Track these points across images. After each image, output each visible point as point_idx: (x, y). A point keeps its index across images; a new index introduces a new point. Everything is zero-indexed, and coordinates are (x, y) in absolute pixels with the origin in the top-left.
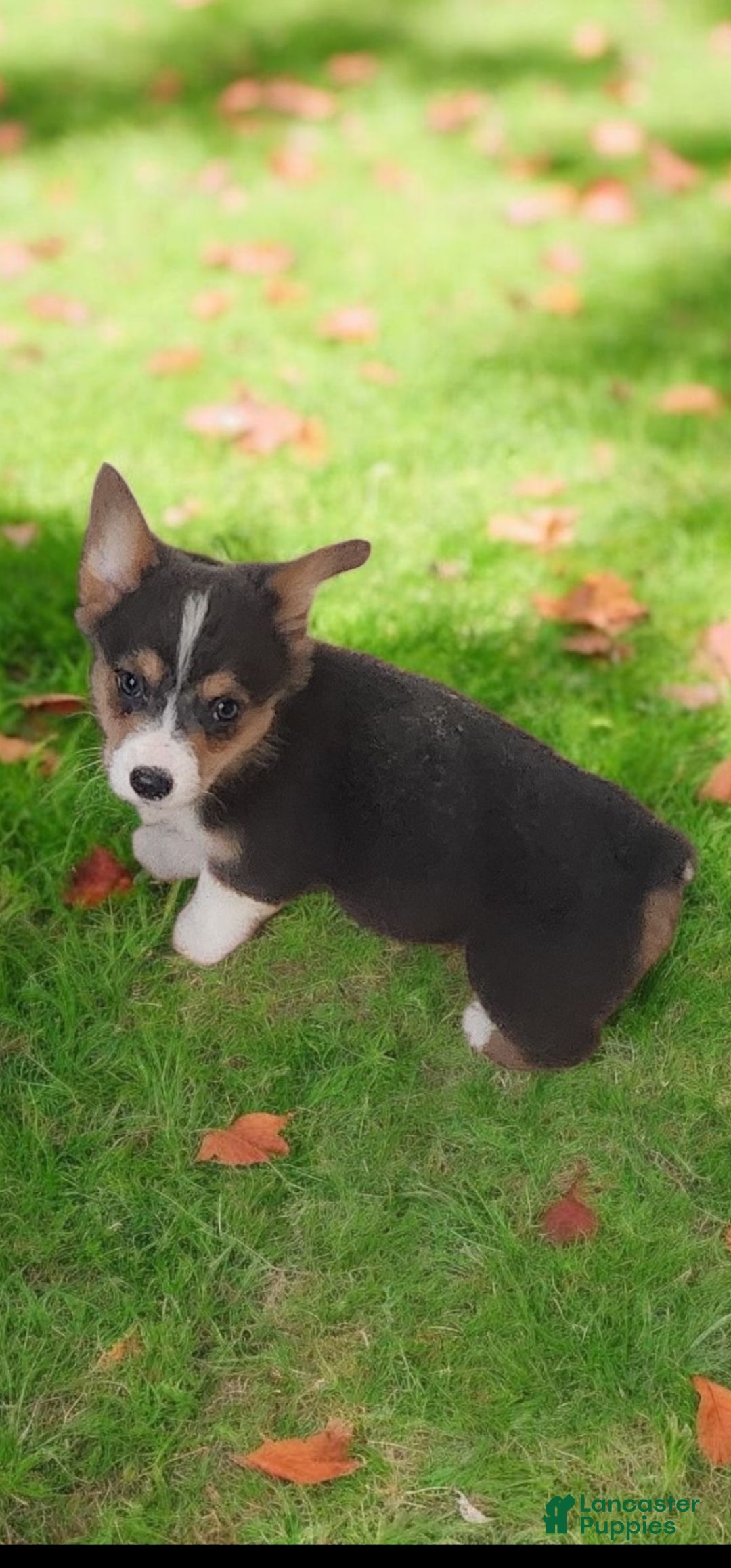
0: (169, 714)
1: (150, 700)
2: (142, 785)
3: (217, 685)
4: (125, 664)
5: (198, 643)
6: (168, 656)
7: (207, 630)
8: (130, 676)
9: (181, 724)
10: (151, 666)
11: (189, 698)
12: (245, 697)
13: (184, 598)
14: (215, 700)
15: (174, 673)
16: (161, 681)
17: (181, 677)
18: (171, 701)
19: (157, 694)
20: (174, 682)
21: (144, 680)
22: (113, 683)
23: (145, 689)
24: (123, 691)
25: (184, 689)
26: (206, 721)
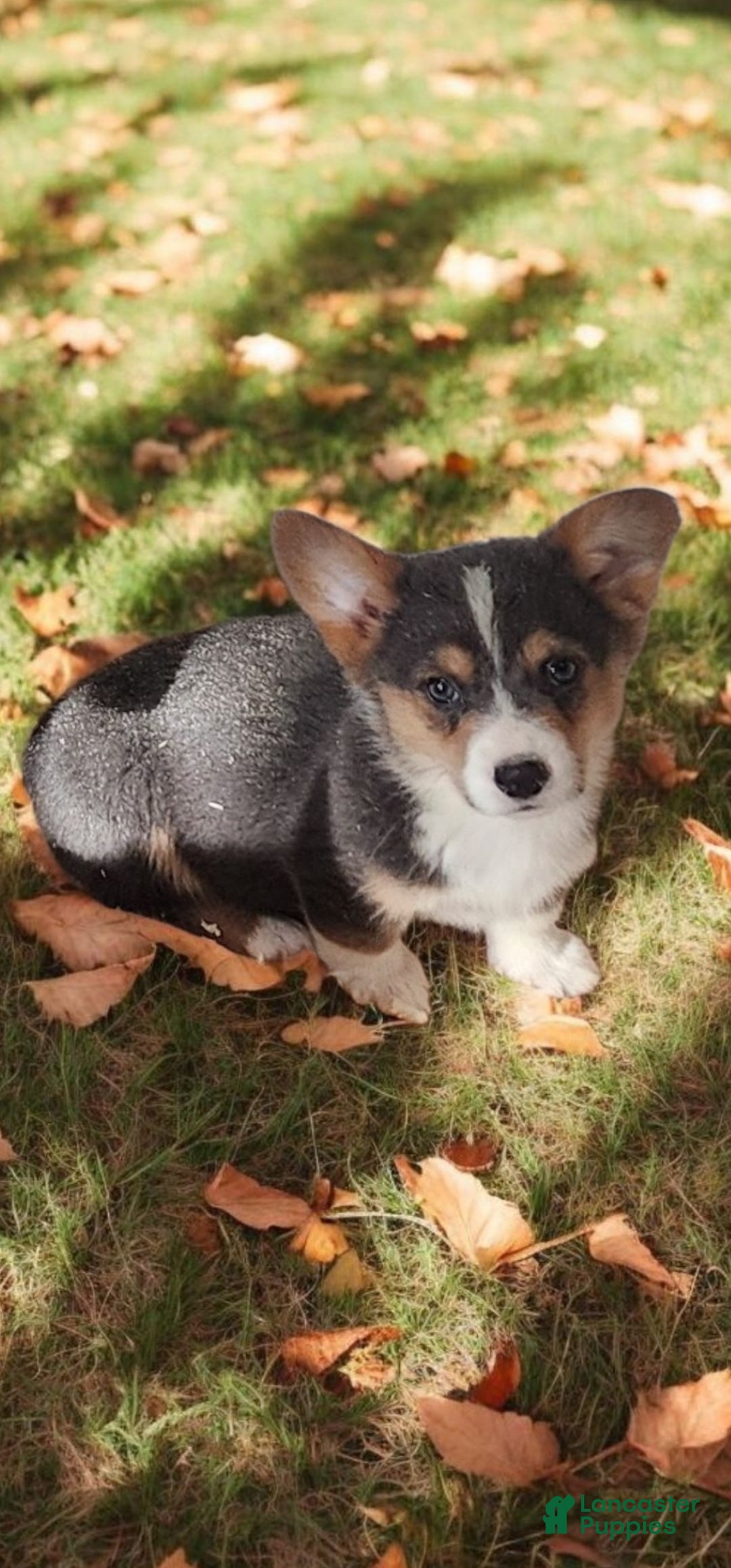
1: (473, 698)
3: (537, 648)
4: (423, 673)
6: (469, 641)
8: (436, 682)
9: (522, 704)
10: (456, 661)
11: (517, 675)
12: (576, 649)
14: (543, 666)
15: (488, 658)
16: (477, 671)
17: (497, 659)
18: (497, 687)
19: (477, 687)
20: (492, 667)
21: (454, 677)
22: (423, 703)
23: (462, 687)
24: (438, 703)
25: (507, 669)
26: (547, 691)
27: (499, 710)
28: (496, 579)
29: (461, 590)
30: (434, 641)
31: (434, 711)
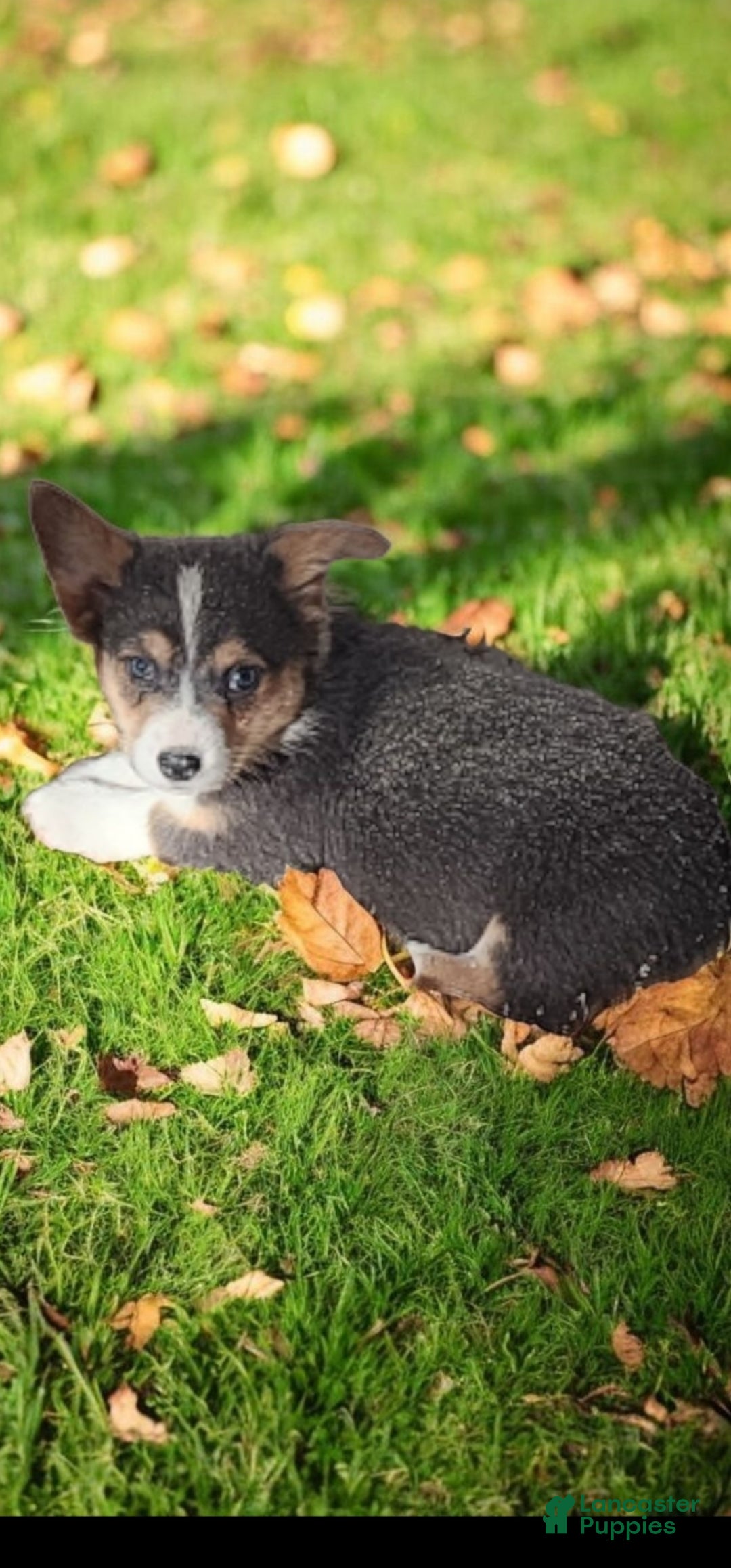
15: (184, 651)
16: (172, 660)
17: (192, 653)
18: (185, 678)
19: (171, 673)
20: (185, 659)
22: (122, 674)
24: (134, 677)
25: (198, 664)
28: (207, 580)
29: (175, 588)
30: (144, 626)
31: (128, 683)
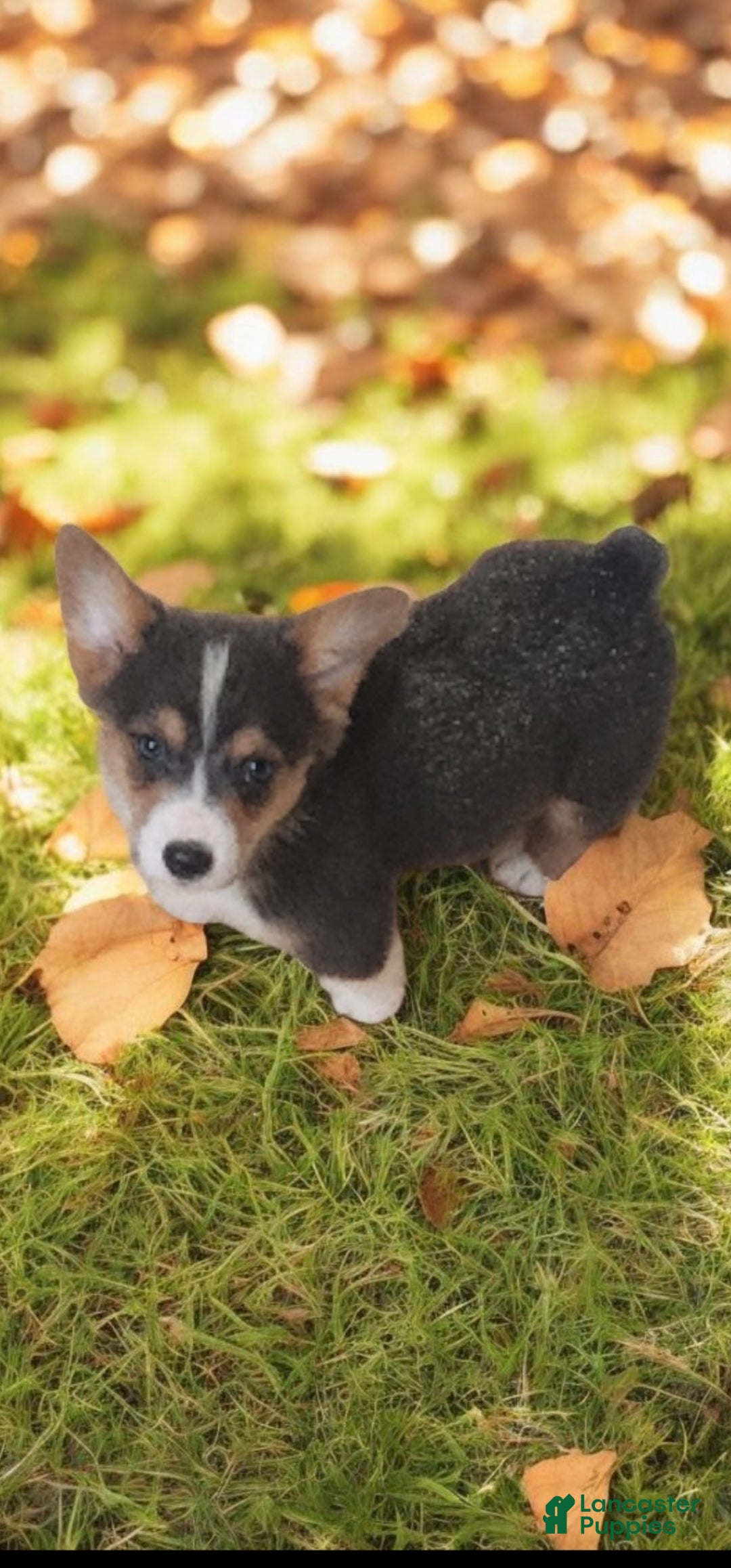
0: (199, 779)
1: (174, 766)
2: (179, 862)
3: (248, 742)
4: (141, 726)
5: (222, 700)
6: (191, 715)
7: (230, 683)
8: (149, 739)
9: (214, 790)
10: (172, 726)
11: (218, 760)
12: (277, 754)
13: (201, 648)
14: (246, 760)
21: (165, 742)
23: (168, 752)
26: (239, 784)
27: (190, 789)
